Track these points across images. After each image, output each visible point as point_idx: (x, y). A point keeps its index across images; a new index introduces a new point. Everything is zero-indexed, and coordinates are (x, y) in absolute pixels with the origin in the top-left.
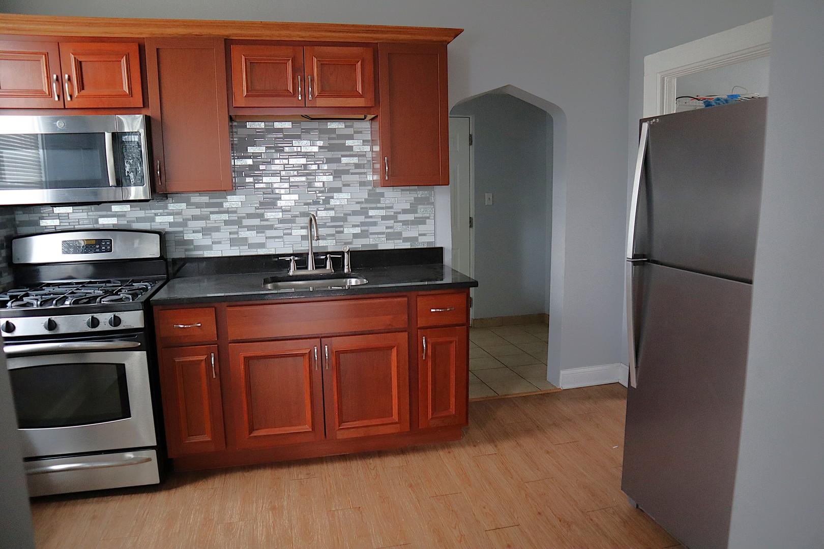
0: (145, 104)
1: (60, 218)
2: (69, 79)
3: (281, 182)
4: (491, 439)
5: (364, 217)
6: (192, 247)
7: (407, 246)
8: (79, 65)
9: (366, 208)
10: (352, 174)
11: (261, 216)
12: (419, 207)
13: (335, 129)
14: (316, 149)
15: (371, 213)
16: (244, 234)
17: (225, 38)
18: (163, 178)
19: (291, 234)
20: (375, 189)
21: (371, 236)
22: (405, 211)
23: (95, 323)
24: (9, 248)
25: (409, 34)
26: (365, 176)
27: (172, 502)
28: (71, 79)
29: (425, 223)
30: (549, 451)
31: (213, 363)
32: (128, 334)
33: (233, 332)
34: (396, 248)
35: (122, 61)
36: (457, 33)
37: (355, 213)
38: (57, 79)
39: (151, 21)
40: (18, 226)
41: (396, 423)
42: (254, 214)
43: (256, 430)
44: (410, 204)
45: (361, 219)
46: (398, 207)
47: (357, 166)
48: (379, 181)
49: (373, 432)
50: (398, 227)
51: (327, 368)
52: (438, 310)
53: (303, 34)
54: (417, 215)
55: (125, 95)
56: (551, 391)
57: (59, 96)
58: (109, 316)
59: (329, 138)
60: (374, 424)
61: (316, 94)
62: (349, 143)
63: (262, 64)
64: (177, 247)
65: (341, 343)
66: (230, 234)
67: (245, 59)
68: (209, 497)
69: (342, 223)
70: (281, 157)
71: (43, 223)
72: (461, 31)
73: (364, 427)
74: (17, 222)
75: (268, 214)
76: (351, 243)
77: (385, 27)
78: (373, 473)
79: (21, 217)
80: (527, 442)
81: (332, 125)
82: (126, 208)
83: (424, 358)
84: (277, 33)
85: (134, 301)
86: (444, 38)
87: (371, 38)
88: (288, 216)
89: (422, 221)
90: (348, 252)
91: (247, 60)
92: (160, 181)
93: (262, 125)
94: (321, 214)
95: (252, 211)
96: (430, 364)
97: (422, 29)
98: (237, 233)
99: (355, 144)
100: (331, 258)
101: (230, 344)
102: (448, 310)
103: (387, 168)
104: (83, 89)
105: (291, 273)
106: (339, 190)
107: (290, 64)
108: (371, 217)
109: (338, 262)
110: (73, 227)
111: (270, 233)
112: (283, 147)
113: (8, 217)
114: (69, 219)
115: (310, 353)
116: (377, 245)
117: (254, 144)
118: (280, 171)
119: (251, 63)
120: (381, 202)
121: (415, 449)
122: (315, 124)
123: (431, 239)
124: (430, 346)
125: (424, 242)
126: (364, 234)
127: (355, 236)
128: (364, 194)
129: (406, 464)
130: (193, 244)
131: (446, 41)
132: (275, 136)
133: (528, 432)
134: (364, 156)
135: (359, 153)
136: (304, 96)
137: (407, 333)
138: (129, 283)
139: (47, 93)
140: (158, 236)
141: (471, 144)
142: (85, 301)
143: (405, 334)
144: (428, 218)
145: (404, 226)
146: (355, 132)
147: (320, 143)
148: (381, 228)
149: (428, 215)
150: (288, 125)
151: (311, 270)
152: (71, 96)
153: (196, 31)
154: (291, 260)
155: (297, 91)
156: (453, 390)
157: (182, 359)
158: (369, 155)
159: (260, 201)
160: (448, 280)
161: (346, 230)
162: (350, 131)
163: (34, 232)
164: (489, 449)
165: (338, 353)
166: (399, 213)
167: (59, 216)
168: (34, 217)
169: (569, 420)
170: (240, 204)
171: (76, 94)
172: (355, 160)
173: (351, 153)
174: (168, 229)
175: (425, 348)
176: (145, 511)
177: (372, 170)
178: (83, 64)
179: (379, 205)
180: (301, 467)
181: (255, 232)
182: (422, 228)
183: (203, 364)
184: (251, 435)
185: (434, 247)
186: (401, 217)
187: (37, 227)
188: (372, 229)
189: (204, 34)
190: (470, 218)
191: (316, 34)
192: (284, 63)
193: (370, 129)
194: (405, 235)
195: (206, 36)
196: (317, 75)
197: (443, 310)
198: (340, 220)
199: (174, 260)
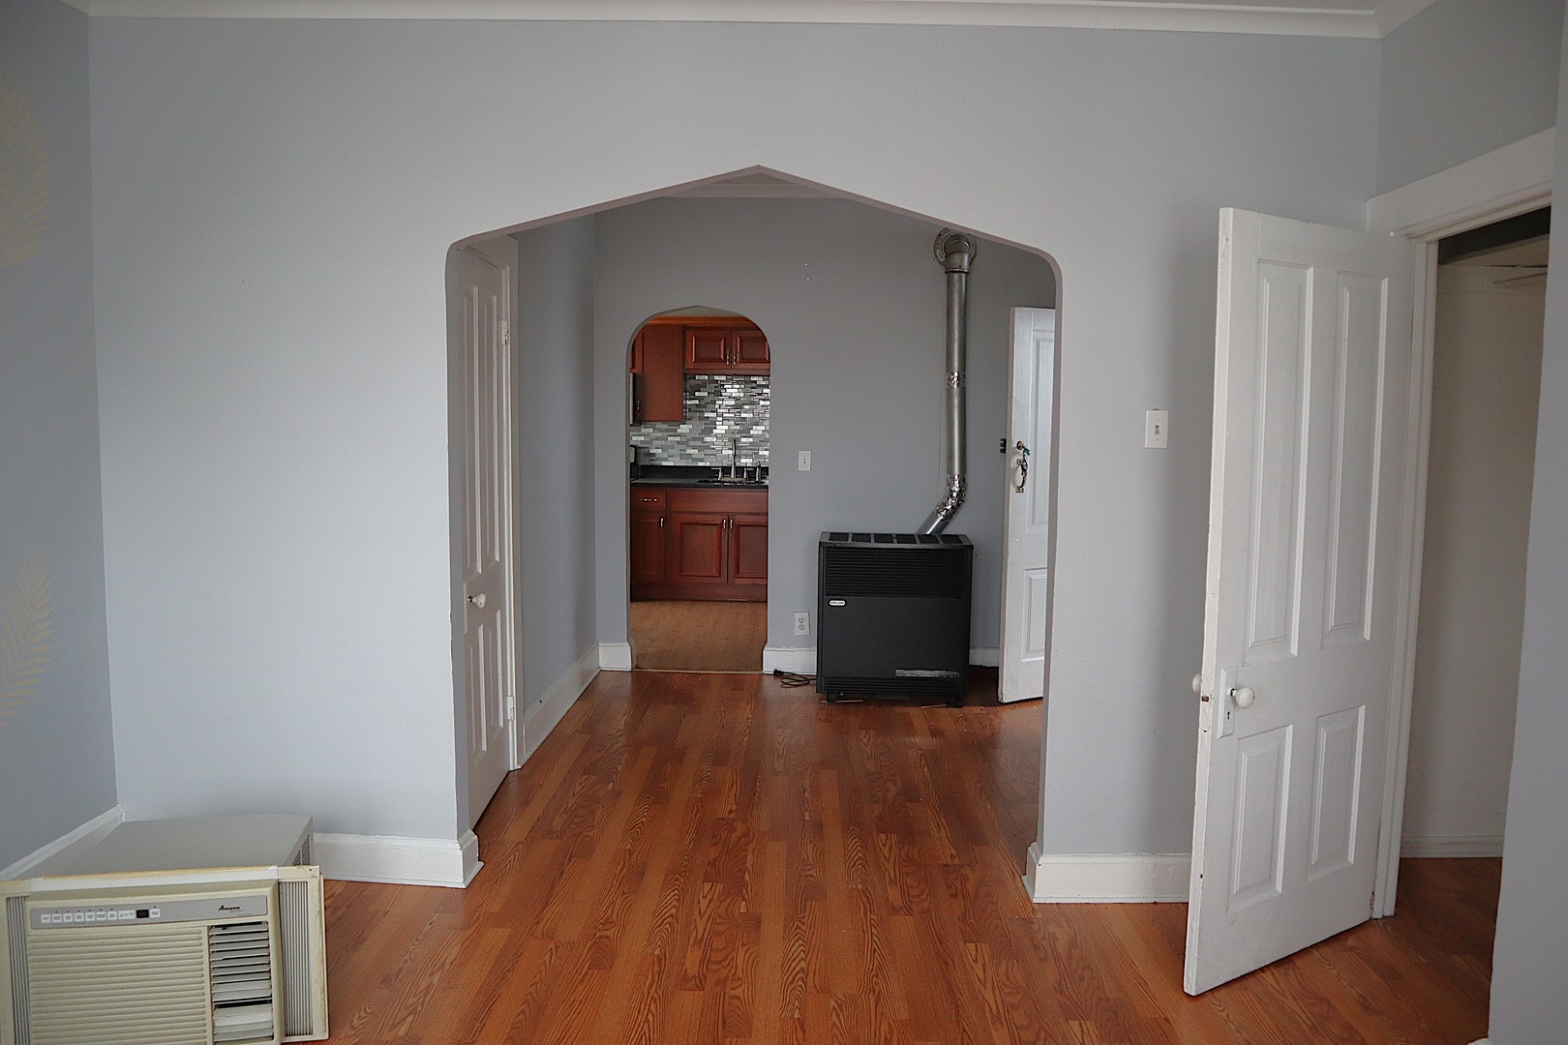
0: (634, 366)
3: (717, 417)
6: (655, 458)
11: (702, 440)
16: (690, 451)
17: (683, 326)
18: (642, 411)
42: (697, 438)
53: (732, 323)
61: (738, 360)
63: (705, 342)
64: (646, 458)
66: (680, 451)
70: (718, 399)
75: (707, 438)
81: (752, 379)
84: (715, 322)
88: (720, 440)
90: (759, 467)
91: (696, 339)
92: (640, 413)
93: (706, 378)
94: (743, 440)
95: (696, 435)
98: (684, 450)
100: (748, 471)
105: (718, 480)
107: (722, 341)
111: (707, 452)
112: (720, 392)
115: (721, 524)
117: (700, 391)
118: (718, 409)
119: (698, 341)
122: (741, 378)
132: (715, 385)
136: (731, 361)
150: (723, 378)
151: (732, 478)
154: (719, 470)
155: (726, 358)
159: (701, 429)
170: (688, 431)
174: (640, 445)
181: (697, 451)
184: (680, 574)
189: (670, 323)
192: (719, 340)
199: (642, 466)
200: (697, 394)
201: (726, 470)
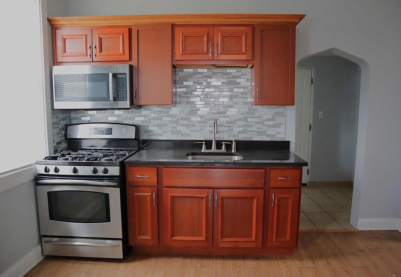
0: (130, 59)
1: (91, 116)
2: (95, 47)
3: (200, 101)
4: (311, 258)
5: (245, 122)
6: (152, 134)
7: (269, 139)
8: (100, 40)
9: (247, 117)
10: (240, 98)
11: (189, 119)
12: (277, 117)
13: (231, 72)
14: (220, 84)
15: (249, 120)
16: (179, 128)
17: (172, 23)
18: (137, 97)
19: (204, 129)
20: (252, 106)
21: (249, 133)
22: (268, 120)
23: (95, 171)
24: (66, 130)
25: (273, 19)
26: (247, 99)
27: (127, 270)
28: (96, 47)
29: (280, 127)
30: (348, 271)
31: (154, 198)
32: (111, 178)
33: (166, 182)
34: (262, 140)
35: (120, 37)
36: (302, 17)
37: (239, 119)
38: (90, 47)
39: (135, 16)
40: (72, 120)
41: (254, 242)
42: (185, 117)
43: (175, 236)
44: (272, 116)
45: (244, 123)
46: (265, 117)
47: (243, 93)
48: (253, 102)
49: (240, 245)
50: (264, 128)
51: (216, 206)
52: (283, 178)
53: (213, 20)
54: (275, 122)
55: (121, 55)
56: (352, 231)
57: (90, 56)
58: (103, 168)
59: (227, 78)
60: (241, 240)
61: (219, 53)
62: (238, 80)
63: (191, 37)
64: (145, 134)
65: (224, 193)
66: (172, 128)
67: (182, 34)
68: (146, 270)
69: (232, 125)
70: (201, 88)
71: (83, 118)
72: (304, 16)
73: (235, 242)
74: (72, 118)
75: (193, 118)
76: (237, 136)
77: (259, 15)
78: (238, 269)
79: (73, 115)
80: (334, 263)
81: (229, 70)
82: (121, 112)
83: (273, 206)
84: (199, 20)
85: (116, 161)
86: (294, 20)
87: (251, 21)
88: (203, 120)
89: (278, 126)
90: (235, 141)
91: (183, 35)
92: (135, 99)
93: (192, 70)
94: (221, 119)
95: (184, 116)
96: (276, 209)
97: (281, 15)
98: (176, 128)
99: (242, 81)
100: (225, 144)
101: (164, 188)
102: (289, 178)
103: (258, 95)
104: (102, 52)
105: (203, 151)
106: (232, 107)
107: (206, 36)
108: (249, 122)
109: (229, 147)
110: (96, 121)
111: (193, 128)
112: (202, 82)
113: (68, 115)
114: (94, 117)
115: (207, 197)
116: (252, 138)
117: (187, 81)
118: (200, 95)
119: (185, 36)
120: (255, 114)
121: (264, 258)
122: (220, 70)
123: (283, 136)
124: (276, 199)
125: (279, 138)
126: (245, 132)
127: (239, 132)
128: (245, 109)
129: (258, 267)
130: (153, 132)
131: (295, 22)
132: (198, 76)
133: (335, 256)
134: (247, 88)
135: (244, 86)
136: (213, 54)
137: (263, 190)
138: (118, 151)
139: (85, 54)
140: (135, 127)
141: (312, 83)
142: (93, 159)
143: (263, 191)
144: (282, 124)
145: (268, 128)
146: (242, 75)
147: (222, 81)
148: (255, 128)
149: (282, 122)
150: (205, 70)
151: (214, 149)
152: (96, 55)
153: (157, 21)
154: (203, 143)
155: (209, 51)
156: (289, 226)
157: (138, 194)
158: (250, 88)
159: (189, 111)
160: (292, 160)
161: (235, 129)
162: (239, 74)
163: (78, 123)
164: (309, 264)
165: (223, 199)
166: (265, 120)
167: (90, 116)
168: (79, 115)
169: (362, 251)
170: (178, 112)
171: (98, 54)
172: (242, 90)
173: (239, 86)
174: (141, 124)
175: (273, 200)
176: (113, 273)
177: (250, 96)
178: (102, 39)
179: (254, 116)
180: (199, 260)
181: (185, 127)
182: (278, 130)
183: (149, 198)
184: (172, 239)
185: (284, 140)
186: (266, 123)
187: (80, 121)
188: (250, 129)
189: (161, 22)
190: (310, 125)
191: (220, 20)
192: (203, 36)
193: (250, 73)
194: (268, 133)
195: (162, 23)
196: (220, 42)
197: (285, 178)
198: (231, 123)
199: (143, 140)
200: (185, 83)
201: (209, 144)
